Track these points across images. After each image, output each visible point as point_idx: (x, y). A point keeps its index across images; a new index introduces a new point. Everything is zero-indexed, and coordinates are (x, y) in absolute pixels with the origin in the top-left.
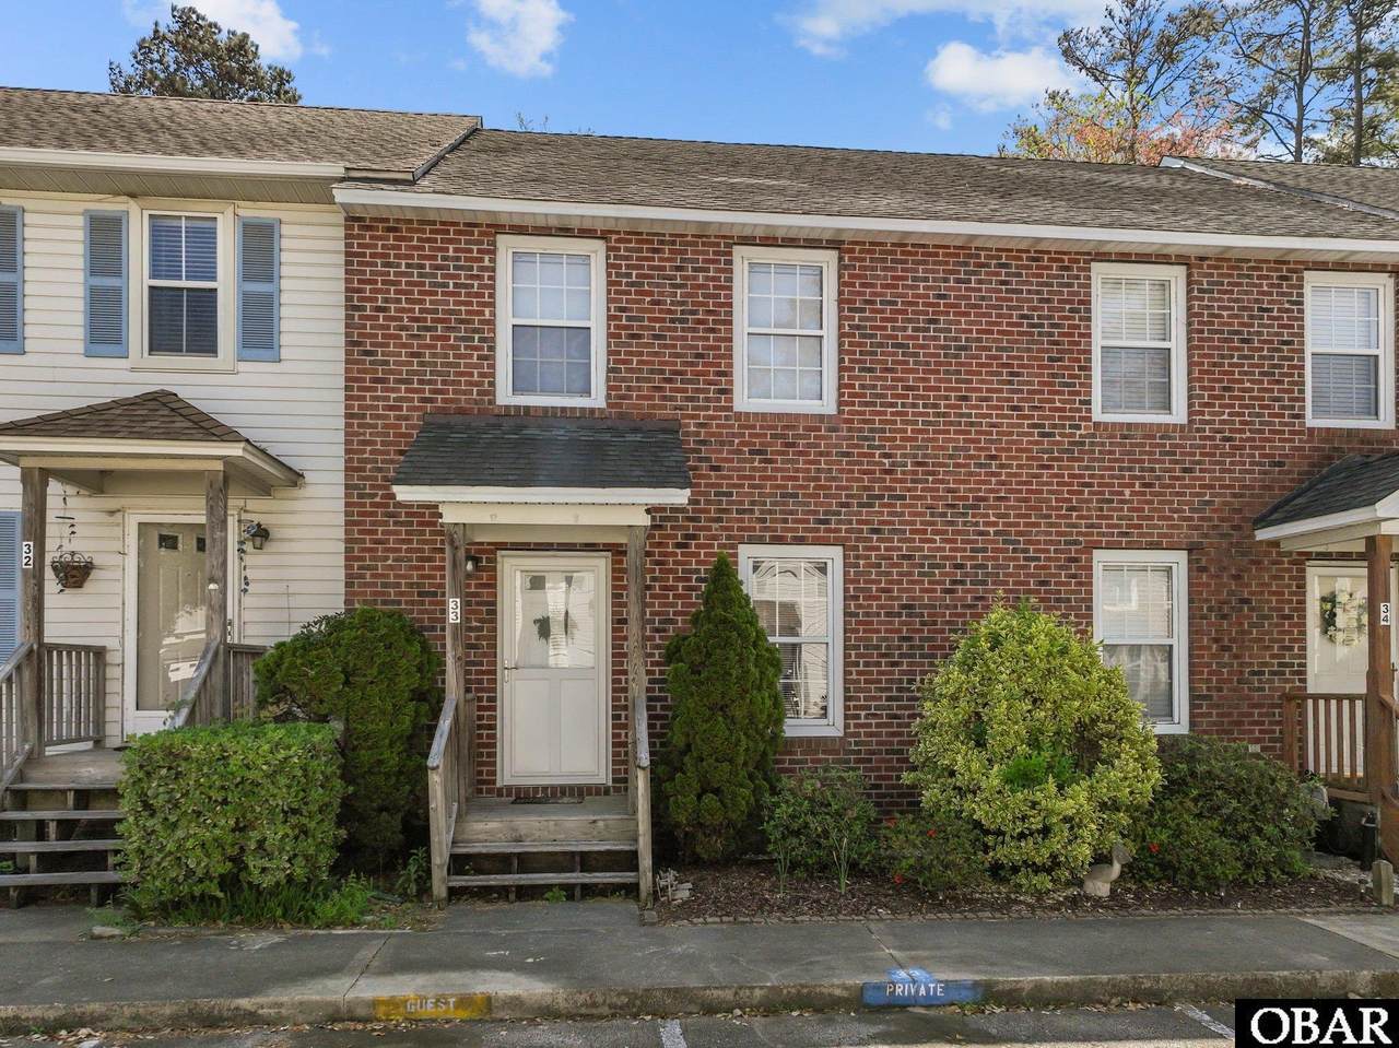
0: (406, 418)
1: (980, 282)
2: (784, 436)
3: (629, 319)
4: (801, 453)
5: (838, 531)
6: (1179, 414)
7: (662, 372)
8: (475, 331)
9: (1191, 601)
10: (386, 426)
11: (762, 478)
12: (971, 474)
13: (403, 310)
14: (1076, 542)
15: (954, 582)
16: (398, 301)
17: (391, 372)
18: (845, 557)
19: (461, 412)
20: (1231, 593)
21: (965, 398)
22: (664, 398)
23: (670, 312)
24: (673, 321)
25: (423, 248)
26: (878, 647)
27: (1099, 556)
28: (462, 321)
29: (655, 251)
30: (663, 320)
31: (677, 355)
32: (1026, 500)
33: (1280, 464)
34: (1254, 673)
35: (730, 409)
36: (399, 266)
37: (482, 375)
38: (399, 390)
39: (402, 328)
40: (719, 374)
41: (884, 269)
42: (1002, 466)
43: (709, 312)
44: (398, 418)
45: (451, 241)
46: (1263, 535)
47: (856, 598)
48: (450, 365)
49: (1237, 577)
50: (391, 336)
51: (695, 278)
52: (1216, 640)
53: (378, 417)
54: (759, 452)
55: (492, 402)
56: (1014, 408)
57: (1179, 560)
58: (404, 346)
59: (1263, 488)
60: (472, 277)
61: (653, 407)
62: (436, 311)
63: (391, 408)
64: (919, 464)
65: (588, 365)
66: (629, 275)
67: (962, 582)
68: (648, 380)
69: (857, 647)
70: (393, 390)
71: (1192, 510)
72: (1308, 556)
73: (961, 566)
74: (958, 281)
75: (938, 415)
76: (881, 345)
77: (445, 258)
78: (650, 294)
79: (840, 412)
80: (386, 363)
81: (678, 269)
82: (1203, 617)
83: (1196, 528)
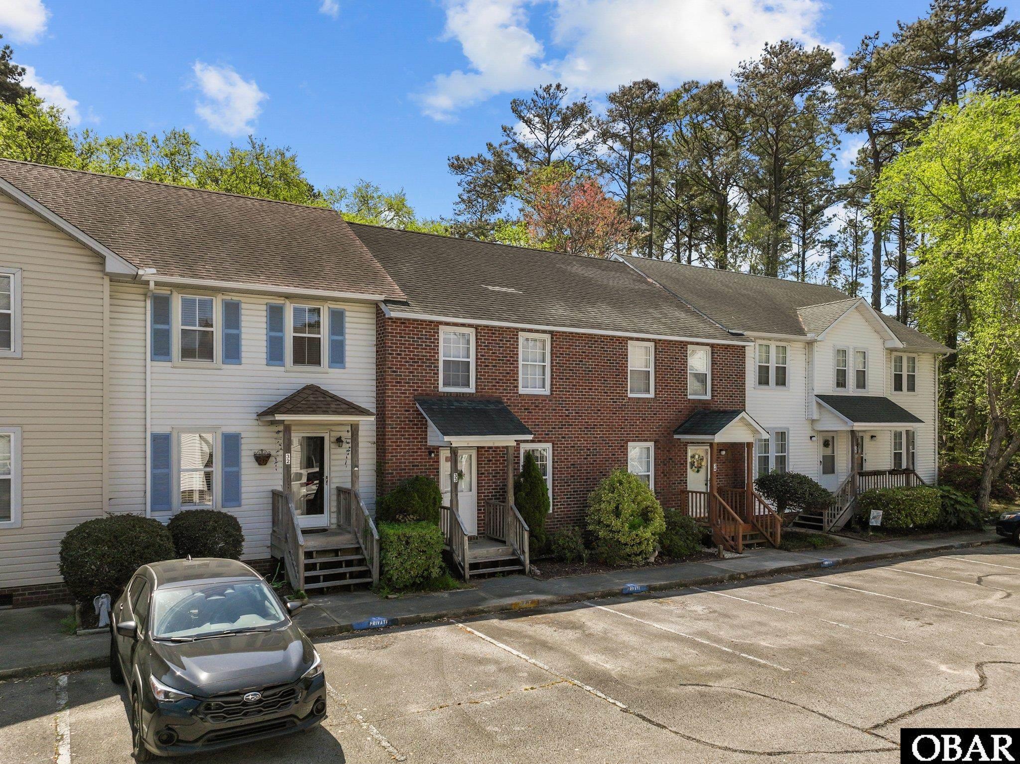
0: (408, 397)
1: (595, 347)
2: (535, 403)
3: (485, 359)
4: (540, 409)
5: (552, 438)
6: (651, 395)
7: (496, 379)
8: (432, 363)
9: (655, 459)
10: (401, 400)
11: (528, 419)
12: (592, 416)
13: (407, 355)
14: (623, 440)
15: (587, 455)
16: (405, 351)
17: (403, 379)
18: (553, 447)
19: (427, 395)
20: (667, 456)
21: (591, 389)
22: (496, 389)
23: (498, 357)
24: (499, 360)
25: (414, 331)
26: (564, 480)
27: (630, 444)
28: (427, 359)
29: (493, 334)
30: (496, 360)
31: (501, 373)
32: (608, 425)
33: (680, 412)
34: (673, 484)
35: (517, 393)
36: (405, 337)
37: (434, 380)
38: (405, 386)
39: (407, 362)
40: (514, 380)
41: (566, 342)
42: (602, 413)
43: (511, 357)
44: (405, 397)
45: (424, 328)
46: (676, 437)
47: (557, 462)
48: (423, 376)
49: (668, 451)
50: (402, 365)
51: (506, 344)
52: (663, 473)
53: (398, 397)
54: (526, 409)
55: (438, 391)
56: (605, 393)
57: (651, 445)
58: (407, 369)
59: (676, 420)
60: (431, 342)
61: (493, 392)
62: (418, 355)
63: (403, 393)
64: (577, 413)
65: (469, 375)
66: (485, 343)
67: (590, 455)
68: (491, 382)
69: (557, 480)
70: (403, 386)
71: (656, 428)
72: (688, 443)
73: (589, 449)
74: (589, 347)
75: (582, 395)
76: (565, 370)
77: (422, 335)
78: (492, 350)
79: (551, 394)
80: (401, 375)
81: (501, 340)
82: (659, 465)
83: (657, 434)
